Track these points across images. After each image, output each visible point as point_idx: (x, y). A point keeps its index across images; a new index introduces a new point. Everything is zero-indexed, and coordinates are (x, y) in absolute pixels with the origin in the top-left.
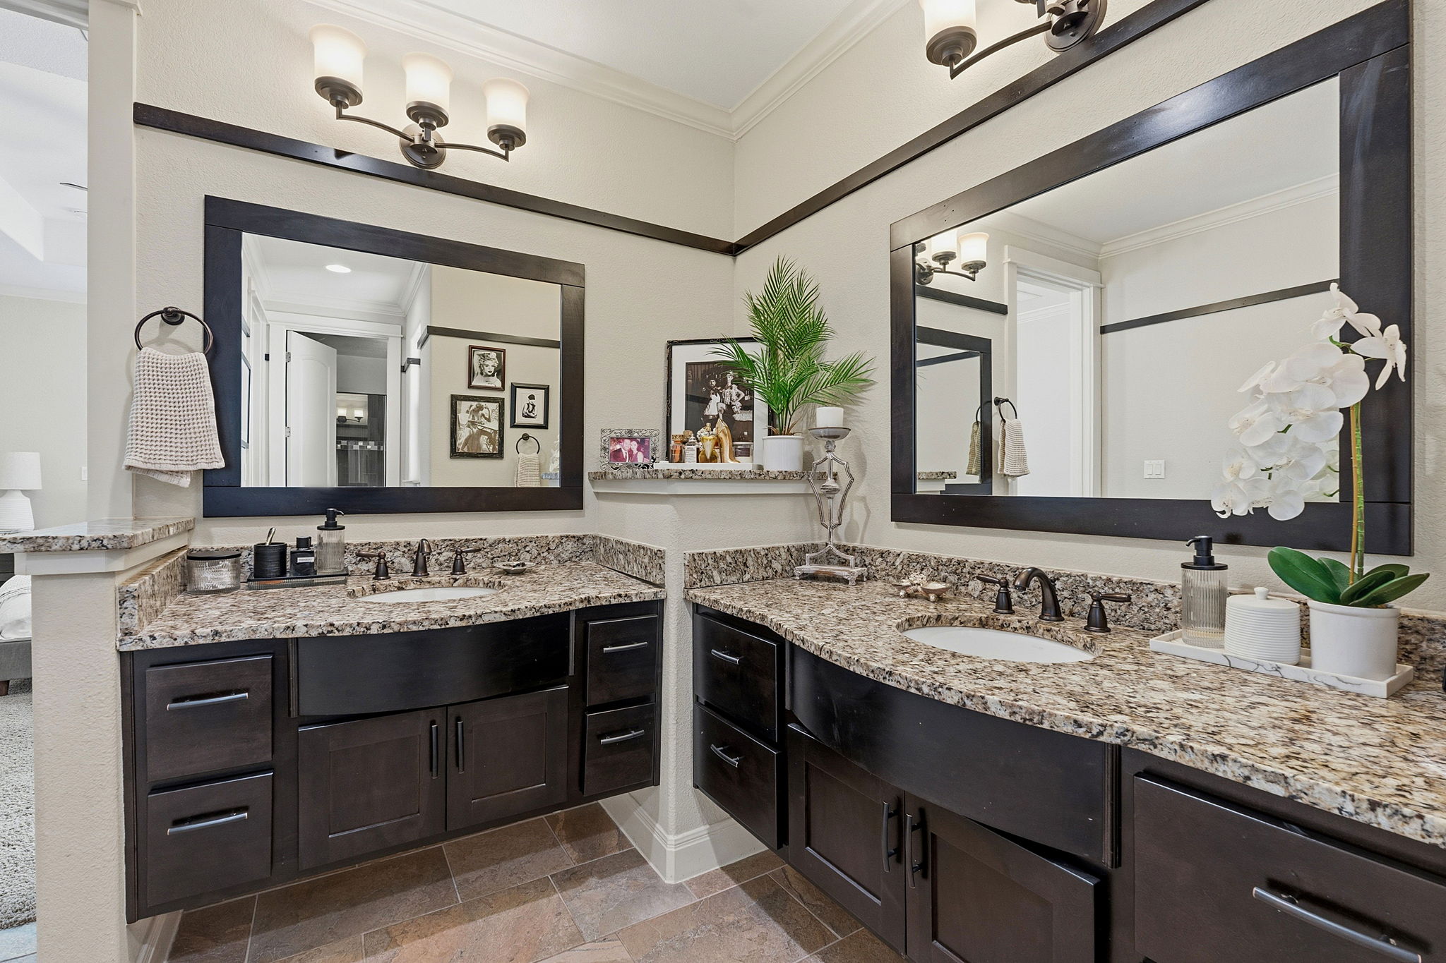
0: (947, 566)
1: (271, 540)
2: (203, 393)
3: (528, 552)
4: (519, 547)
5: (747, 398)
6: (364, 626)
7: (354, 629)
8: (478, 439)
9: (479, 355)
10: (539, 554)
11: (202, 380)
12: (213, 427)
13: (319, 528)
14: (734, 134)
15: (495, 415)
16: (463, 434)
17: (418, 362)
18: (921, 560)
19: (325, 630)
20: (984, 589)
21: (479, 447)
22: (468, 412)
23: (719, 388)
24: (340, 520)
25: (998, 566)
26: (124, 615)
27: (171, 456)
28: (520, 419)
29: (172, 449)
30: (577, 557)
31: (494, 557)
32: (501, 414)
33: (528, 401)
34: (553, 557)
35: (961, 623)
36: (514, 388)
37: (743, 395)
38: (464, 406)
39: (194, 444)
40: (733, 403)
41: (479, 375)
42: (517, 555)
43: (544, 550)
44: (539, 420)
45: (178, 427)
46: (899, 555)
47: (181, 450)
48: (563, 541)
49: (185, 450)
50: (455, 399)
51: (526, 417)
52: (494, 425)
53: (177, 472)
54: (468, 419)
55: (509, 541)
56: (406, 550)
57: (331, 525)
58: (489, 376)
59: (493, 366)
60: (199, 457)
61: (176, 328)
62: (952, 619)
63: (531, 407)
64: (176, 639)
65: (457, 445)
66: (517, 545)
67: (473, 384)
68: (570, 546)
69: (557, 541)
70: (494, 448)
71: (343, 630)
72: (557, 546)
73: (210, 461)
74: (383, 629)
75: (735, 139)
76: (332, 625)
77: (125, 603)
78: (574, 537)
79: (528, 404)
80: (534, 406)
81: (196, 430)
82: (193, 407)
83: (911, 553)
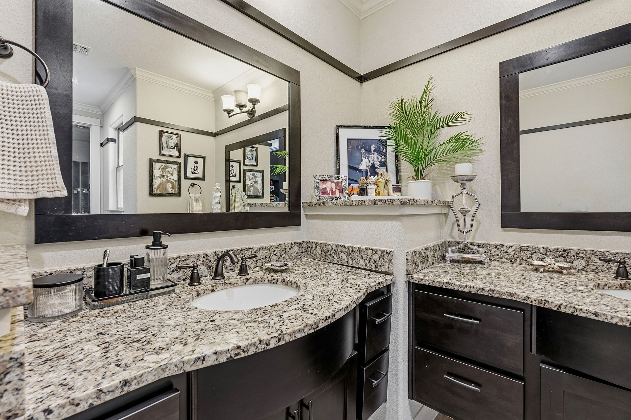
0: (554, 252)
1: (107, 261)
2: (44, 124)
3: (275, 255)
4: (271, 252)
5: (383, 160)
6: (265, 342)
7: (257, 347)
8: (166, 185)
9: (166, 136)
10: (281, 256)
11: (42, 110)
12: (55, 157)
13: (147, 247)
14: (362, 15)
15: (176, 172)
16: (157, 182)
17: (114, 141)
18: (531, 249)
19: (233, 353)
20: (588, 265)
21: (166, 189)
22: (159, 169)
23: (367, 154)
24: (164, 240)
25: (599, 252)
26: (6, 393)
27: (9, 183)
28: (189, 175)
29: (10, 177)
30: (300, 255)
31: (257, 260)
32: (179, 172)
33: (194, 164)
34: (288, 257)
35: (609, 287)
36: (186, 156)
37: (380, 158)
38: (157, 166)
39: (34, 173)
40: (375, 163)
41: (166, 148)
42: (269, 257)
43: (283, 252)
44: (200, 175)
45: (16, 154)
46: (511, 247)
47: (20, 178)
48: (293, 246)
49: (24, 178)
50: (151, 162)
51: (193, 173)
52: (175, 177)
53: (14, 200)
54: (159, 174)
55: (265, 249)
56: (204, 259)
57: (157, 245)
58: (172, 149)
59: (174, 143)
60: (40, 185)
61: (5, 61)
62: (604, 285)
63: (196, 168)
64: (78, 405)
65: (153, 189)
66: (270, 251)
67: (163, 153)
68: (296, 249)
69: (290, 246)
70: (175, 191)
71: (248, 350)
72: (290, 250)
73: (52, 190)
74: (279, 342)
75: (361, 18)
76: (239, 347)
77: (8, 376)
78: (298, 243)
79: (194, 166)
80: (197, 167)
81: (37, 159)
82: (34, 137)
83: (522, 246)
